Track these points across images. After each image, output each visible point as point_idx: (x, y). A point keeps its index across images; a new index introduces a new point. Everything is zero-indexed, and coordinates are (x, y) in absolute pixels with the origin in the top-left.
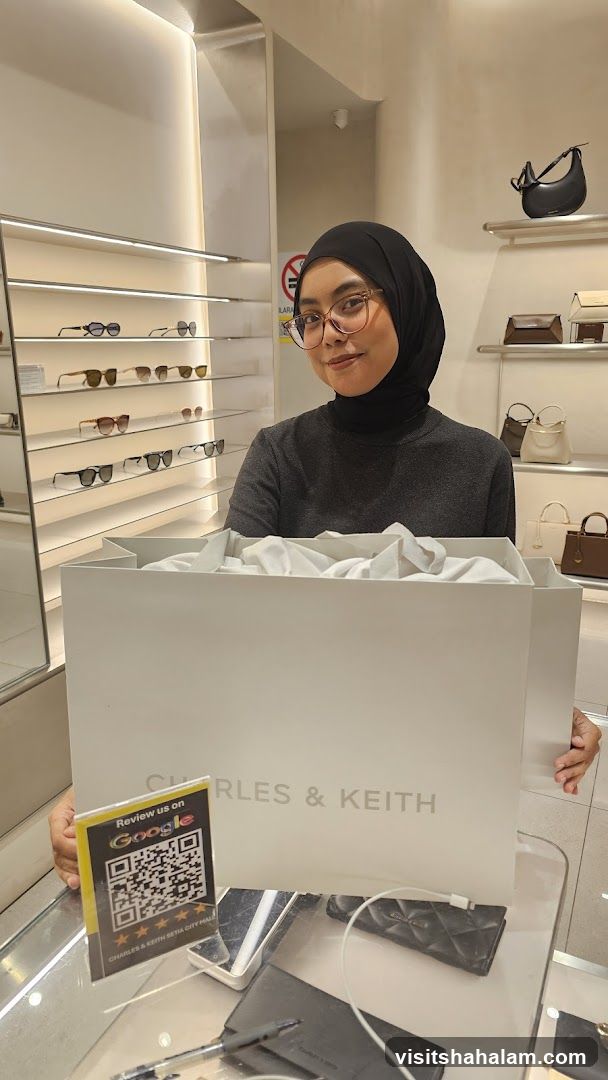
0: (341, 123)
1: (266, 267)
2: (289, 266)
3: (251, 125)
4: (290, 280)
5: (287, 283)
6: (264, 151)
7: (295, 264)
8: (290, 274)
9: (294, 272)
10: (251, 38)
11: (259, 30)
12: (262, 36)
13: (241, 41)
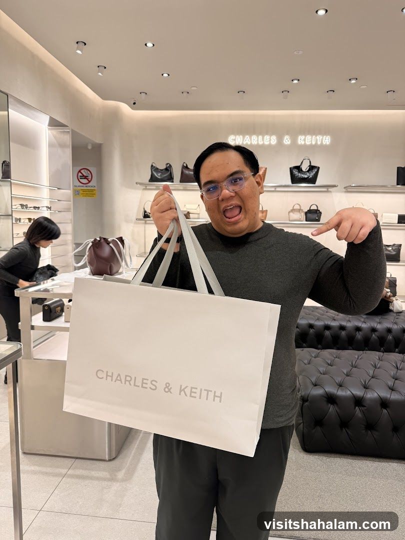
0: (90, 147)
1: (70, 191)
2: (80, 171)
3: (62, 146)
5: (79, 177)
6: (69, 152)
7: (82, 171)
8: (80, 174)
9: (82, 174)
10: (65, 130)
11: (68, 129)
12: (68, 130)
13: (63, 131)
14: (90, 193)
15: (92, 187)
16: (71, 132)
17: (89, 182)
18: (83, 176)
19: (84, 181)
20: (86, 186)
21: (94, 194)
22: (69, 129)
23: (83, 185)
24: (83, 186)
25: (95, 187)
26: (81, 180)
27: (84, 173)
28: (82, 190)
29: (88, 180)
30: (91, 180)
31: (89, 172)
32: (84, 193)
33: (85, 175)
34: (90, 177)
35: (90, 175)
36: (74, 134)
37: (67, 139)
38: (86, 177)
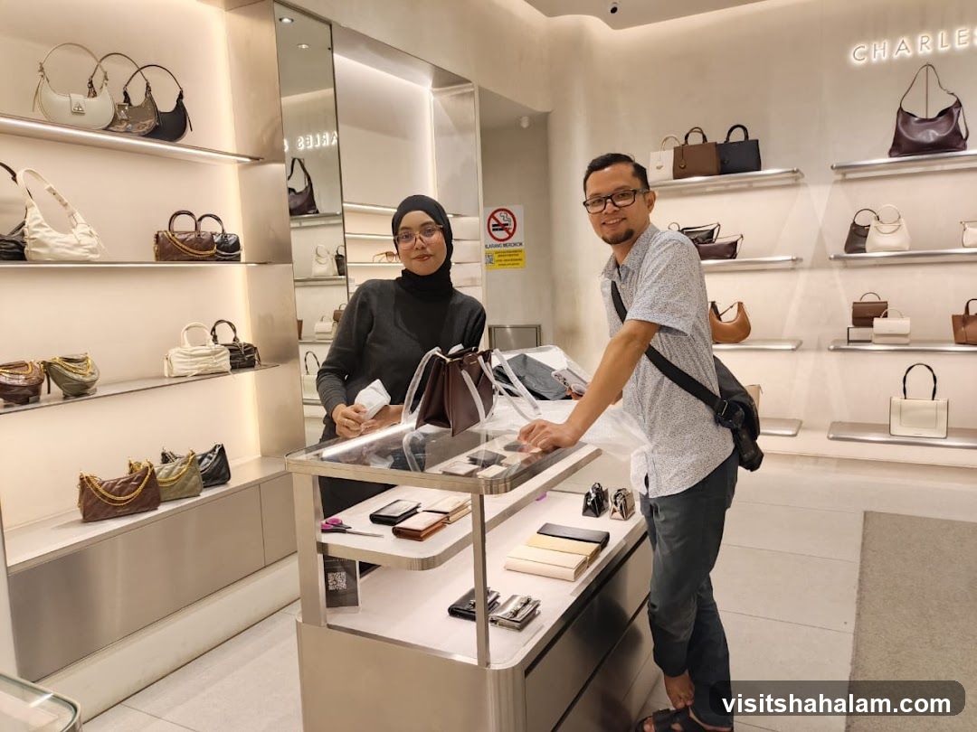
0: (525, 125)
2: (492, 216)
3: (462, 128)
4: (494, 226)
5: (491, 228)
7: (497, 215)
8: (493, 222)
9: (498, 221)
10: (466, 91)
11: (469, 87)
12: (472, 90)
13: (459, 92)
14: (514, 257)
15: (515, 244)
16: (476, 94)
17: (511, 235)
18: (499, 224)
19: (502, 234)
20: (505, 245)
21: (520, 260)
22: (473, 86)
23: (498, 243)
24: (499, 246)
25: (521, 244)
26: (494, 233)
27: (500, 217)
28: (497, 253)
29: (508, 233)
30: (514, 230)
31: (509, 216)
32: (502, 258)
33: (503, 222)
34: (512, 226)
35: (512, 222)
36: (485, 98)
37: (470, 111)
38: (503, 227)
